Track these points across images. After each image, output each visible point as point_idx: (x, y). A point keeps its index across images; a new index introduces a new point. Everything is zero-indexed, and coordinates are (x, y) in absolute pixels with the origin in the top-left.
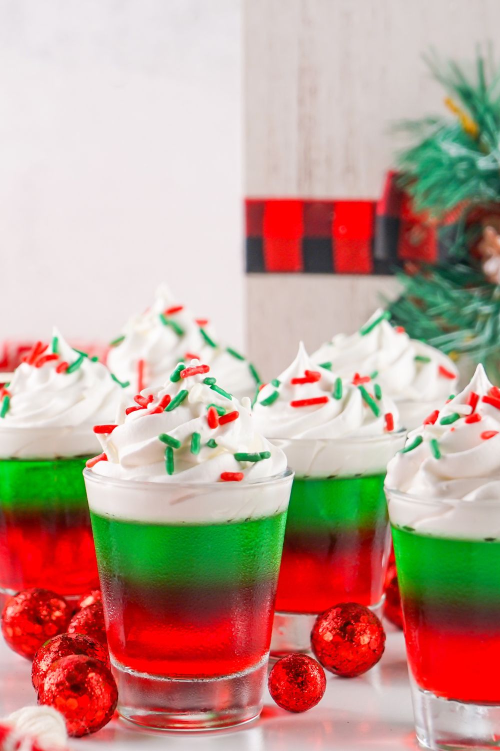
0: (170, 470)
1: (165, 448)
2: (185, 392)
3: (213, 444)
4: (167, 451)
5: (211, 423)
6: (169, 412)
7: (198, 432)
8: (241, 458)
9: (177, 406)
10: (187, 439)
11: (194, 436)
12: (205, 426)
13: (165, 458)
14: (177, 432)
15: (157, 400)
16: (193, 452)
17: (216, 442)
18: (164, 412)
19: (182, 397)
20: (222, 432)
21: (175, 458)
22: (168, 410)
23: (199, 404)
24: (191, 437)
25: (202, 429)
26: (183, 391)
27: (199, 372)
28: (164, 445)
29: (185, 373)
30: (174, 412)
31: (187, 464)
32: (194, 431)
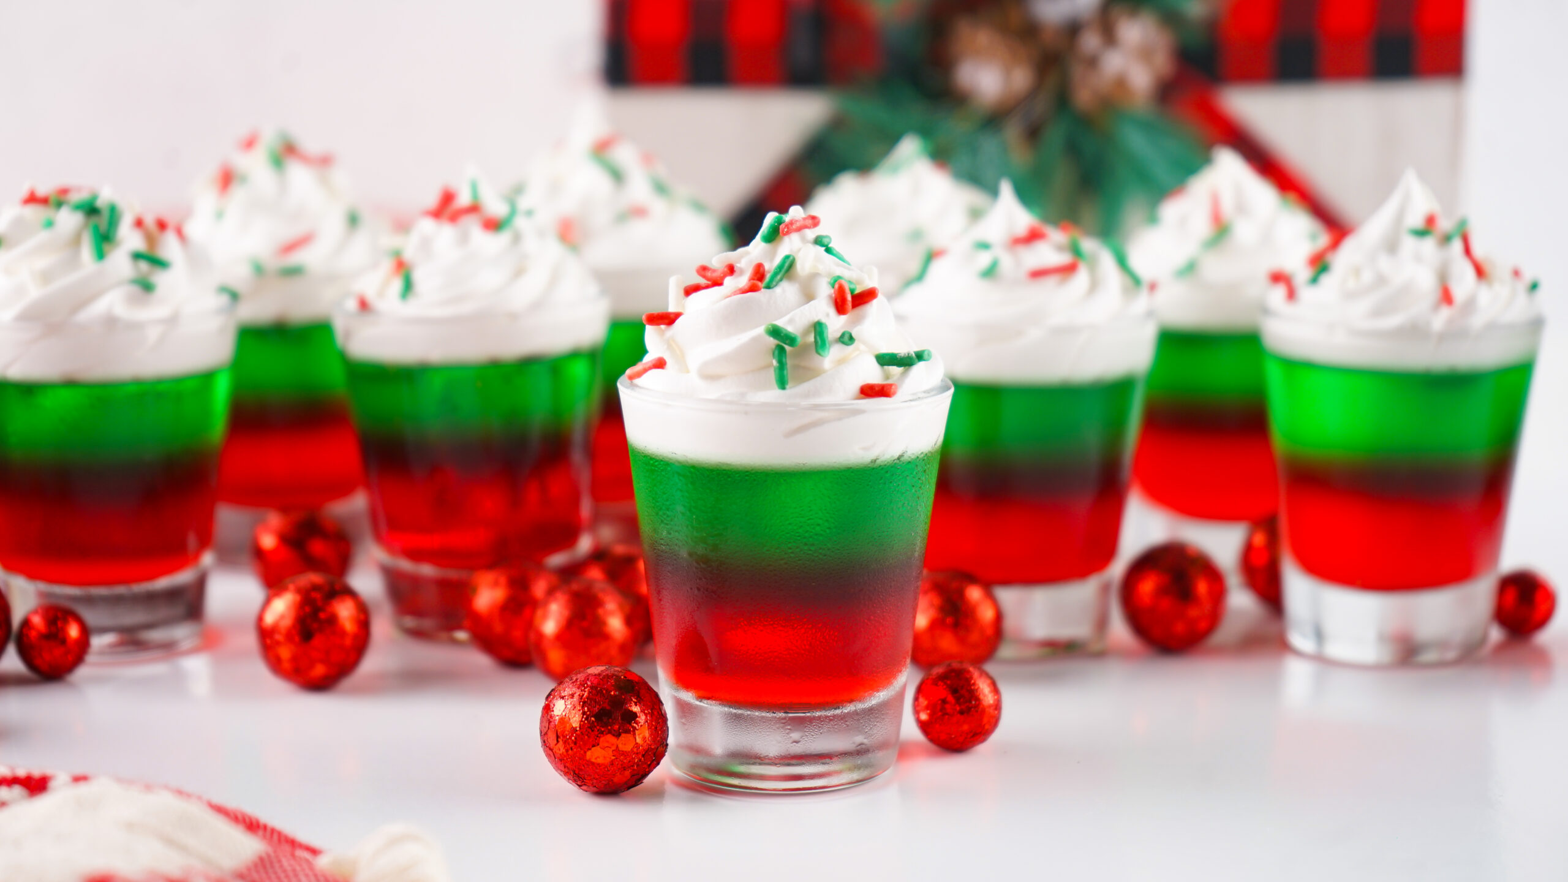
0: (782, 384)
1: (774, 347)
2: (791, 258)
3: (847, 339)
4: (776, 353)
5: (840, 306)
6: (771, 290)
7: (824, 320)
8: (885, 360)
9: (781, 280)
10: (806, 333)
11: (818, 328)
12: (832, 311)
13: (775, 363)
14: (791, 321)
15: (742, 272)
16: (820, 352)
17: (853, 335)
18: (763, 290)
19: (787, 265)
20: (857, 321)
21: (789, 362)
22: (768, 287)
23: (814, 276)
24: (813, 329)
25: (828, 315)
26: (787, 257)
27: (806, 227)
28: (772, 342)
29: (788, 228)
30: (778, 290)
31: (807, 373)
32: (816, 320)
